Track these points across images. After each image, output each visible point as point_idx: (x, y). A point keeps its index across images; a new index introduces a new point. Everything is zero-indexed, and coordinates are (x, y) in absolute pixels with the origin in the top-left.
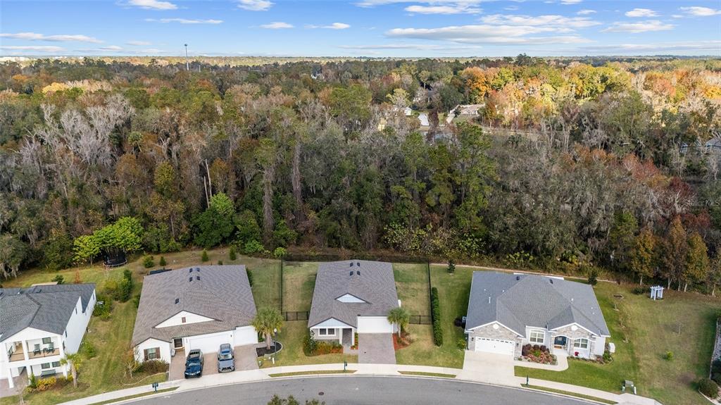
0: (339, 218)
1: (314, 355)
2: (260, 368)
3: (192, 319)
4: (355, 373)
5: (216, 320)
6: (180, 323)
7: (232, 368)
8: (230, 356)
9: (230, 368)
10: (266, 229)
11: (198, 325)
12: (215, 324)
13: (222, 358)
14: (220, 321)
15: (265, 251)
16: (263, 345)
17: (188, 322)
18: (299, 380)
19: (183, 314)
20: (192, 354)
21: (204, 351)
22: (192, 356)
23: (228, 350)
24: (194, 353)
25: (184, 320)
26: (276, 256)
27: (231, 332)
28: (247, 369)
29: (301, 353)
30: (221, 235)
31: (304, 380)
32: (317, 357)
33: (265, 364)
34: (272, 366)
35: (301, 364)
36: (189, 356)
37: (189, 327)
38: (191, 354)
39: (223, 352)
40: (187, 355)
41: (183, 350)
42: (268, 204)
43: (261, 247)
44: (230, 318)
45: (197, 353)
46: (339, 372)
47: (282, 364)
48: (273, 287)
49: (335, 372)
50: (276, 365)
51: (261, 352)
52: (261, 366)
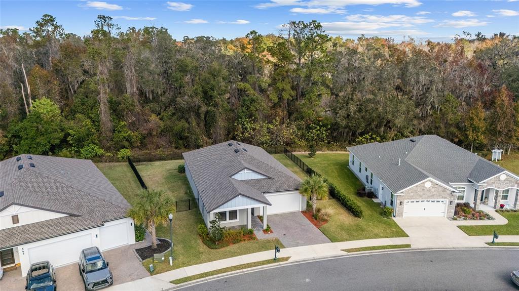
0: (187, 116)
1: (221, 247)
2: (152, 275)
3: (30, 216)
4: (290, 261)
5: (71, 215)
6: (10, 225)
7: (109, 281)
8: (100, 264)
9: (106, 281)
10: (103, 133)
11: (41, 225)
12: (70, 220)
13: (89, 268)
14: (78, 216)
15: (107, 154)
16: (144, 244)
17: (23, 222)
18: (218, 281)
19: (14, 210)
20: (36, 269)
21: (55, 264)
22: (35, 274)
23: (97, 255)
24: (40, 268)
25: (15, 219)
26: (120, 159)
27: (96, 231)
28: (133, 280)
29: (202, 248)
30: (49, 142)
31: (226, 281)
32: (228, 249)
33: (158, 268)
34: (169, 269)
35: (210, 260)
36: (29, 274)
37: (25, 229)
38: (33, 270)
39: (89, 260)
40: (25, 273)
41: (17, 269)
42: (105, 104)
43: (100, 151)
44: (91, 212)
45: (44, 268)
46: (268, 262)
47: (184, 265)
48: (130, 184)
49: (263, 263)
50: (176, 267)
51: (145, 254)
52: (152, 272)
